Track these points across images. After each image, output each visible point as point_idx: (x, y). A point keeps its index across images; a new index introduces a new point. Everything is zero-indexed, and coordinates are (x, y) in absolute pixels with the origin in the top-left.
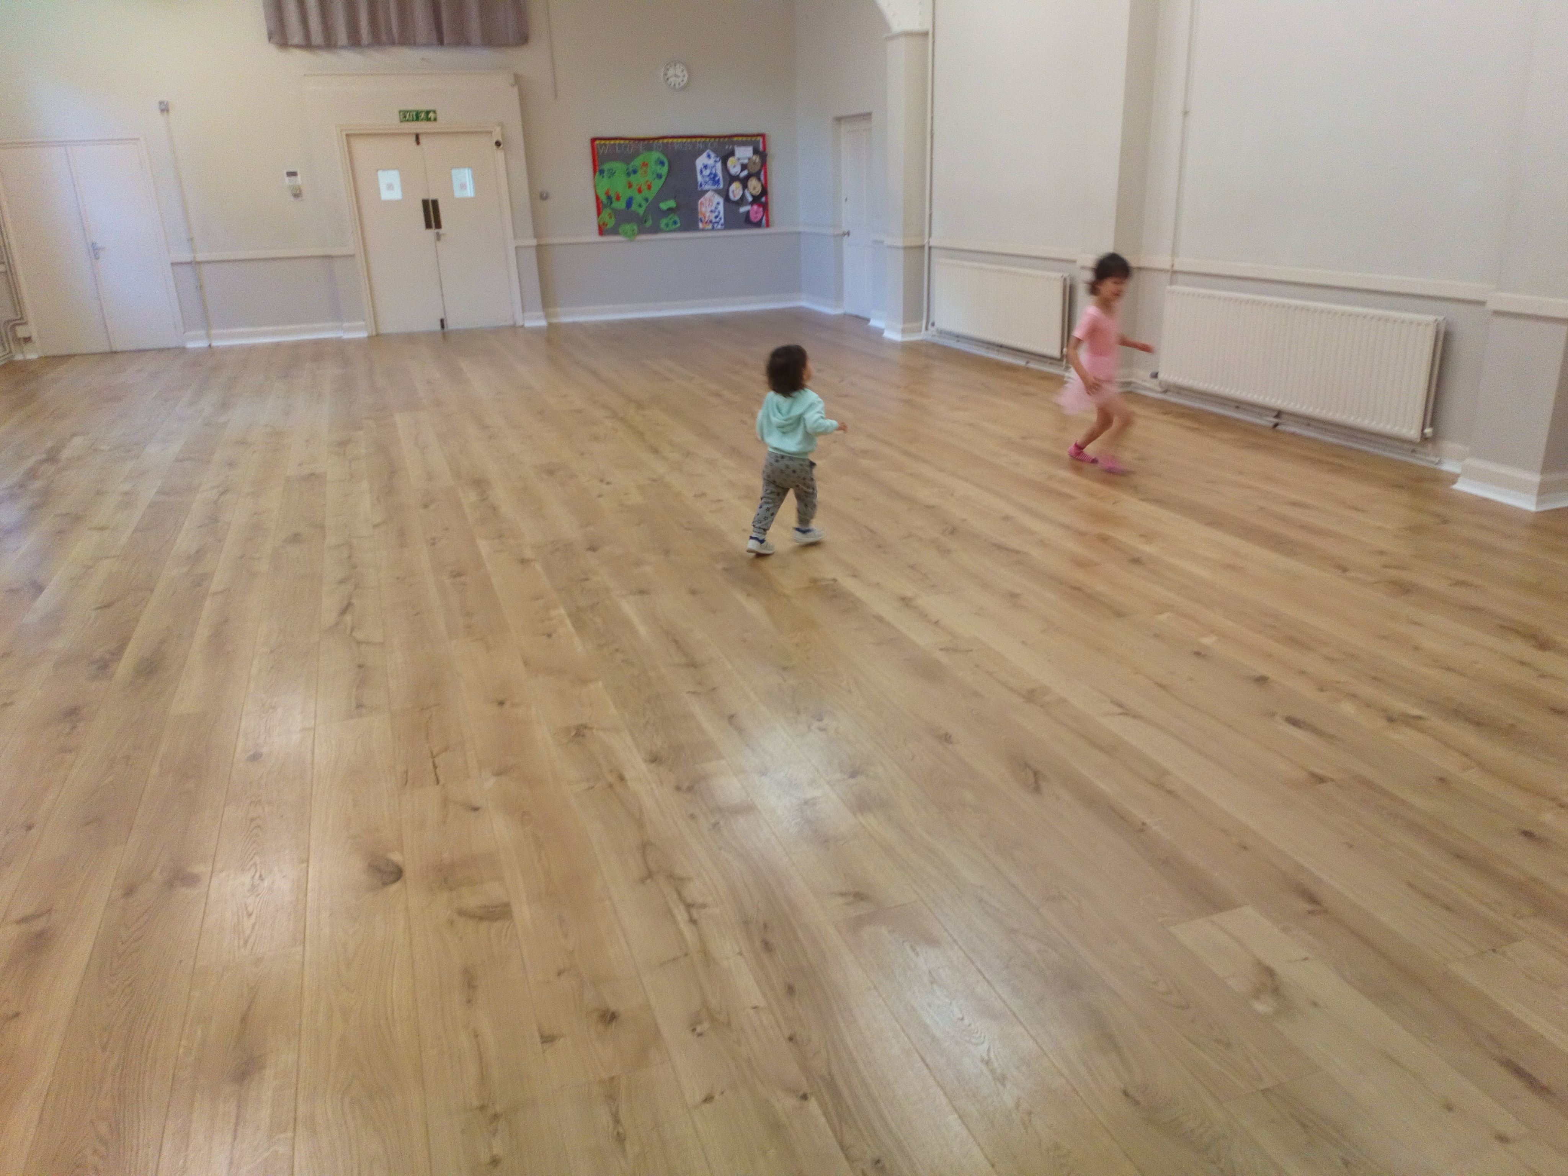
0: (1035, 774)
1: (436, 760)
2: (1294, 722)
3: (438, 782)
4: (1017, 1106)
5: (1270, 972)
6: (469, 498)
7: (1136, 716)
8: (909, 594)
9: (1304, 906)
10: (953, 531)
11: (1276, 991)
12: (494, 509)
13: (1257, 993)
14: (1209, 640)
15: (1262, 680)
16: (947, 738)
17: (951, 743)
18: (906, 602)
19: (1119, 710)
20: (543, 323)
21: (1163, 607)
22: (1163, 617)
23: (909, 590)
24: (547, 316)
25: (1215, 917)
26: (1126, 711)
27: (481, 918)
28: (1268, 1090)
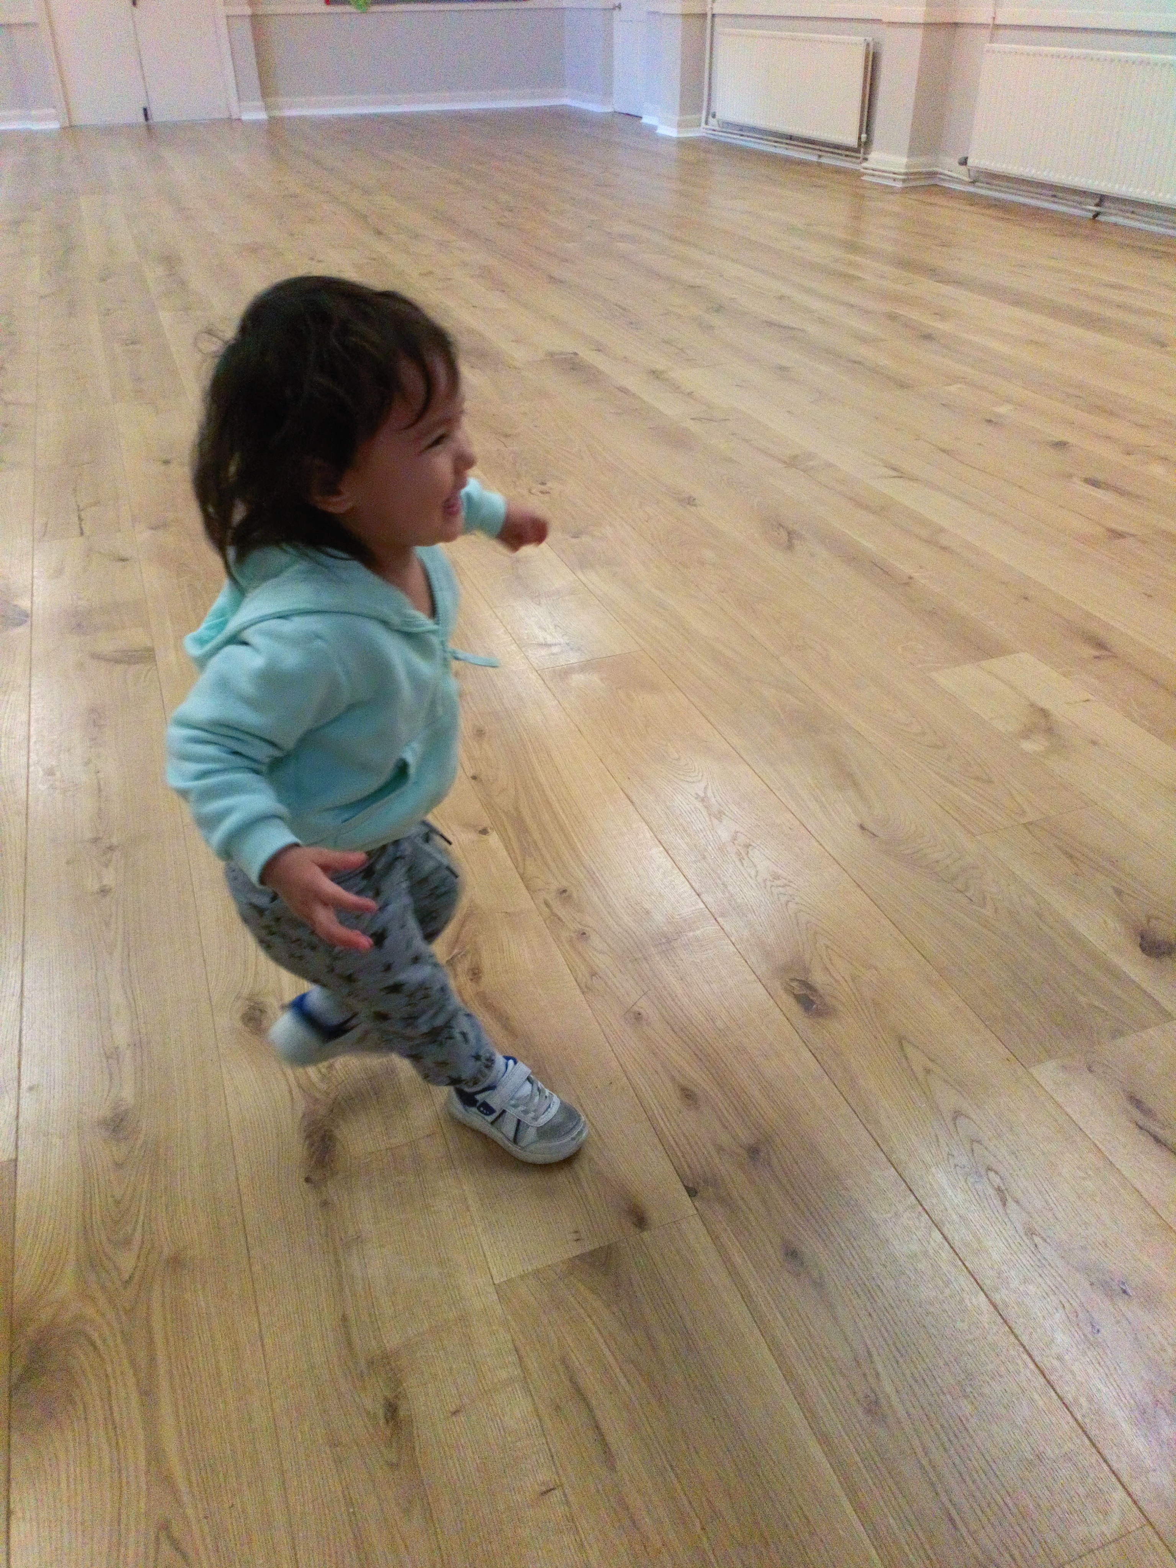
0: (789, 533)
1: (83, 514)
2: (1093, 483)
3: (82, 534)
4: (734, 839)
5: (1044, 713)
6: (154, 273)
7: (913, 479)
8: (659, 367)
9: (1089, 652)
10: (719, 309)
11: (1049, 731)
12: (183, 283)
13: (1027, 733)
14: (1003, 410)
15: (1061, 445)
16: (690, 501)
17: (695, 505)
18: (656, 374)
19: (895, 474)
20: (263, 116)
21: (952, 379)
22: (953, 388)
23: (661, 364)
24: (267, 108)
25: (984, 663)
26: (900, 474)
27: (117, 661)
28: (1031, 823)
